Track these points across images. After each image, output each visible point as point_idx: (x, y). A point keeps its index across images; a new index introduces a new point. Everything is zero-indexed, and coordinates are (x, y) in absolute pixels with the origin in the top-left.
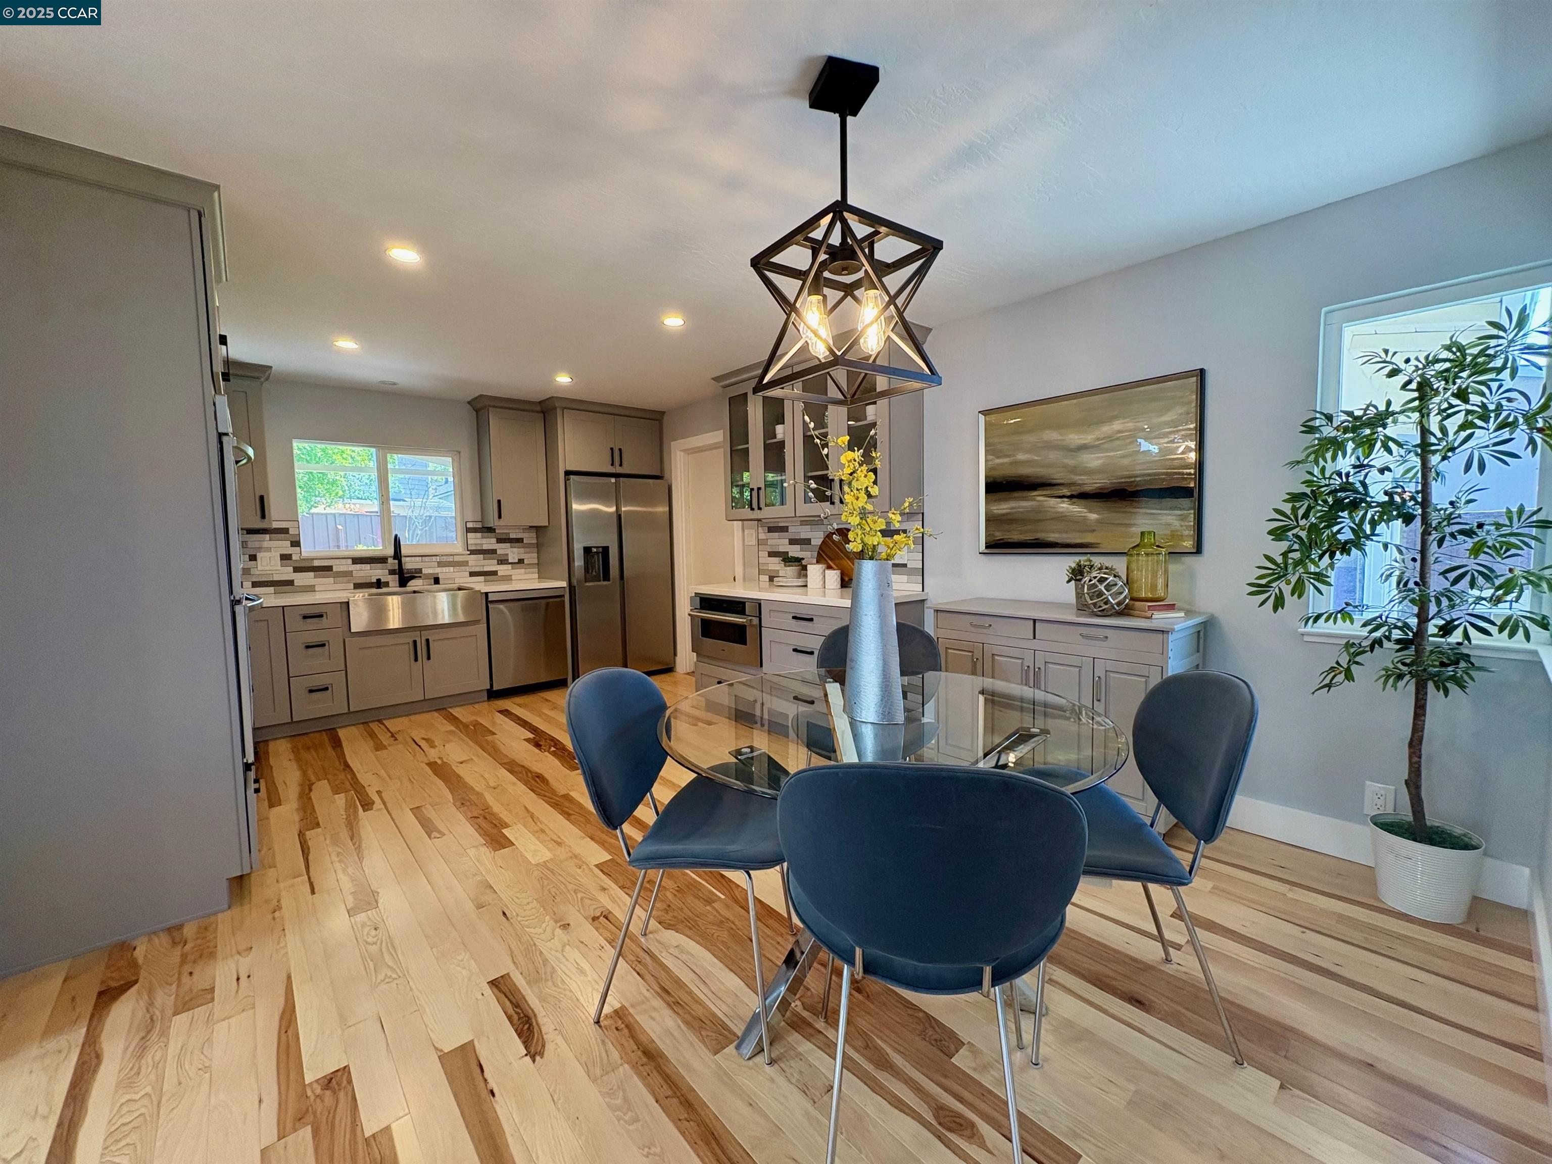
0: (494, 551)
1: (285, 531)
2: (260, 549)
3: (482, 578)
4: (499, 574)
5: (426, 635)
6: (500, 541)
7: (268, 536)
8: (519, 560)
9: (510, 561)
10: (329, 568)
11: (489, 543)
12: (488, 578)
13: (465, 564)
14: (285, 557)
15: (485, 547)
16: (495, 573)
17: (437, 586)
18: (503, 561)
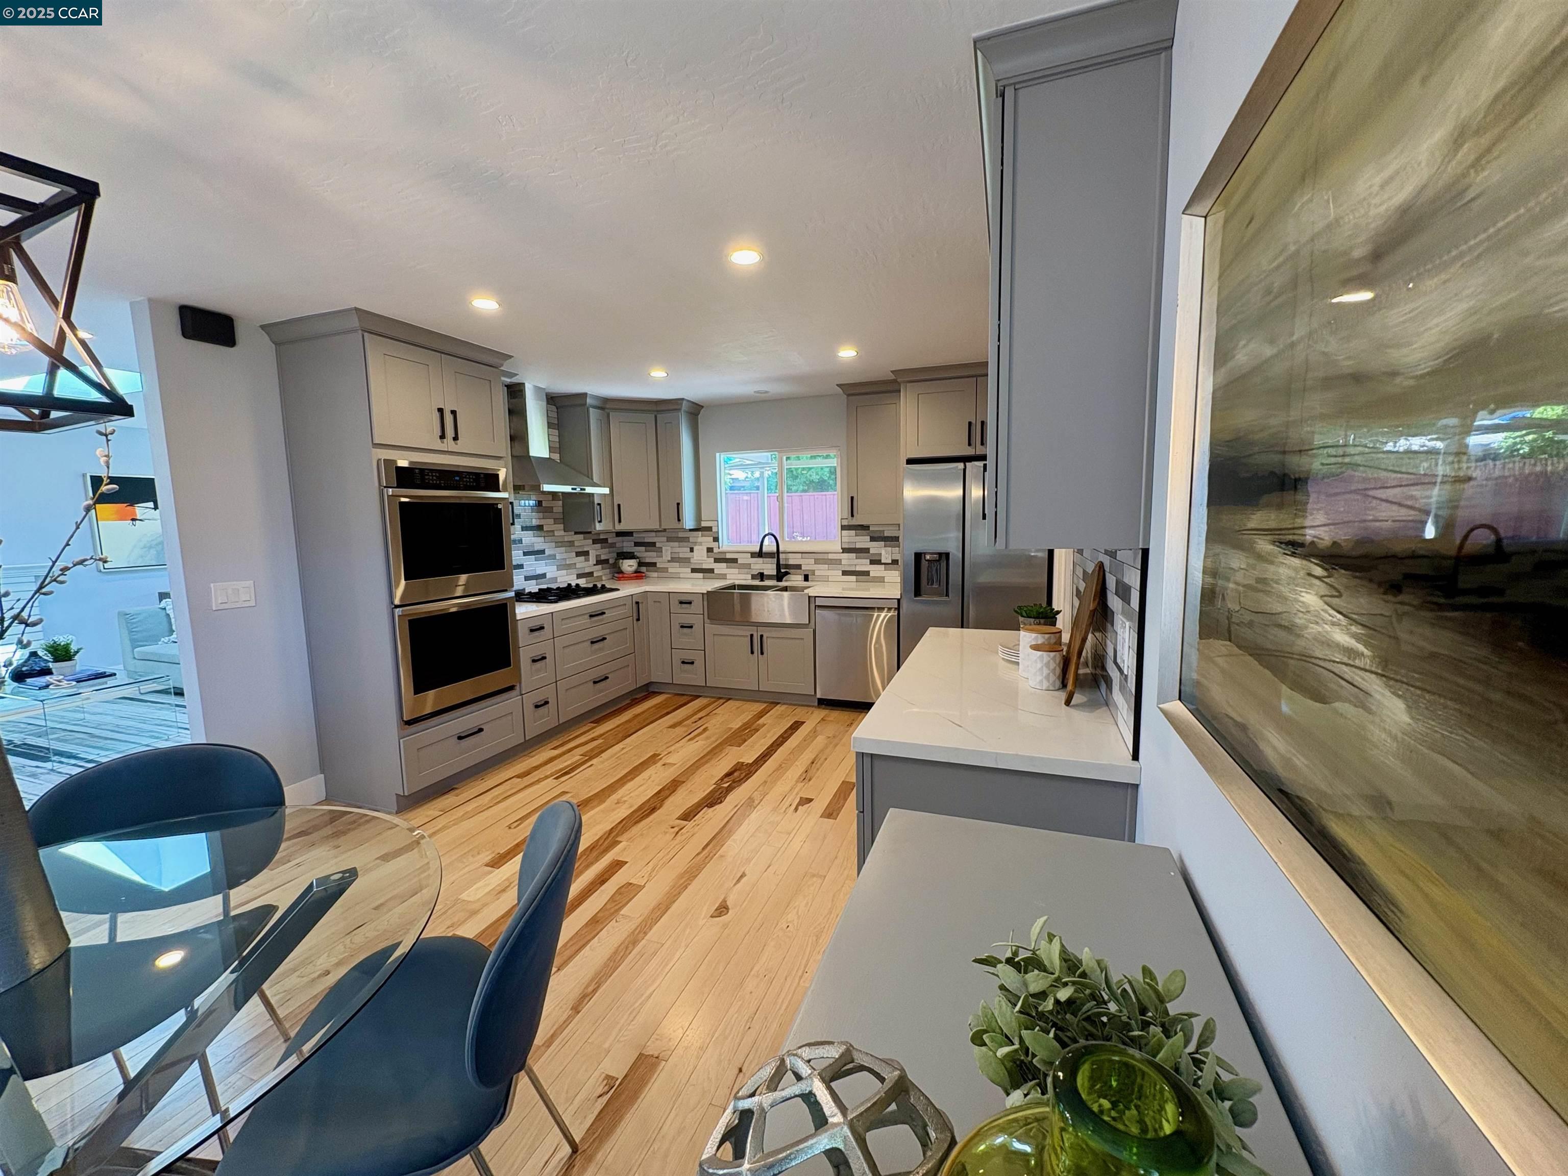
0: (867, 550)
1: (709, 529)
2: (695, 543)
3: (853, 578)
4: (872, 574)
5: (761, 631)
6: (873, 539)
7: (700, 533)
8: (893, 561)
9: (882, 562)
10: (735, 561)
11: (863, 541)
12: (860, 577)
13: (839, 562)
14: (710, 550)
15: (858, 546)
16: (867, 573)
17: (806, 583)
18: (876, 562)
